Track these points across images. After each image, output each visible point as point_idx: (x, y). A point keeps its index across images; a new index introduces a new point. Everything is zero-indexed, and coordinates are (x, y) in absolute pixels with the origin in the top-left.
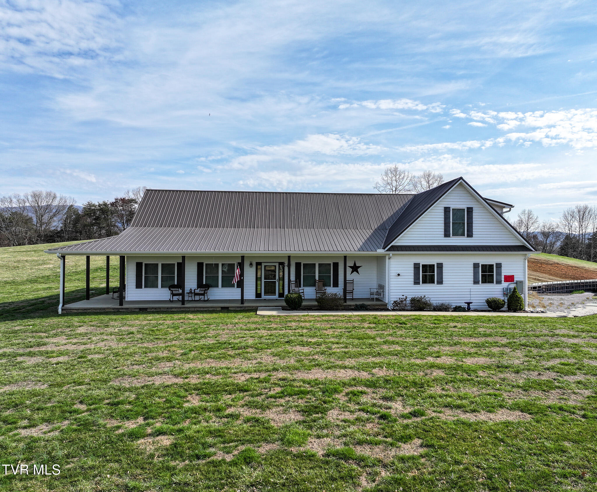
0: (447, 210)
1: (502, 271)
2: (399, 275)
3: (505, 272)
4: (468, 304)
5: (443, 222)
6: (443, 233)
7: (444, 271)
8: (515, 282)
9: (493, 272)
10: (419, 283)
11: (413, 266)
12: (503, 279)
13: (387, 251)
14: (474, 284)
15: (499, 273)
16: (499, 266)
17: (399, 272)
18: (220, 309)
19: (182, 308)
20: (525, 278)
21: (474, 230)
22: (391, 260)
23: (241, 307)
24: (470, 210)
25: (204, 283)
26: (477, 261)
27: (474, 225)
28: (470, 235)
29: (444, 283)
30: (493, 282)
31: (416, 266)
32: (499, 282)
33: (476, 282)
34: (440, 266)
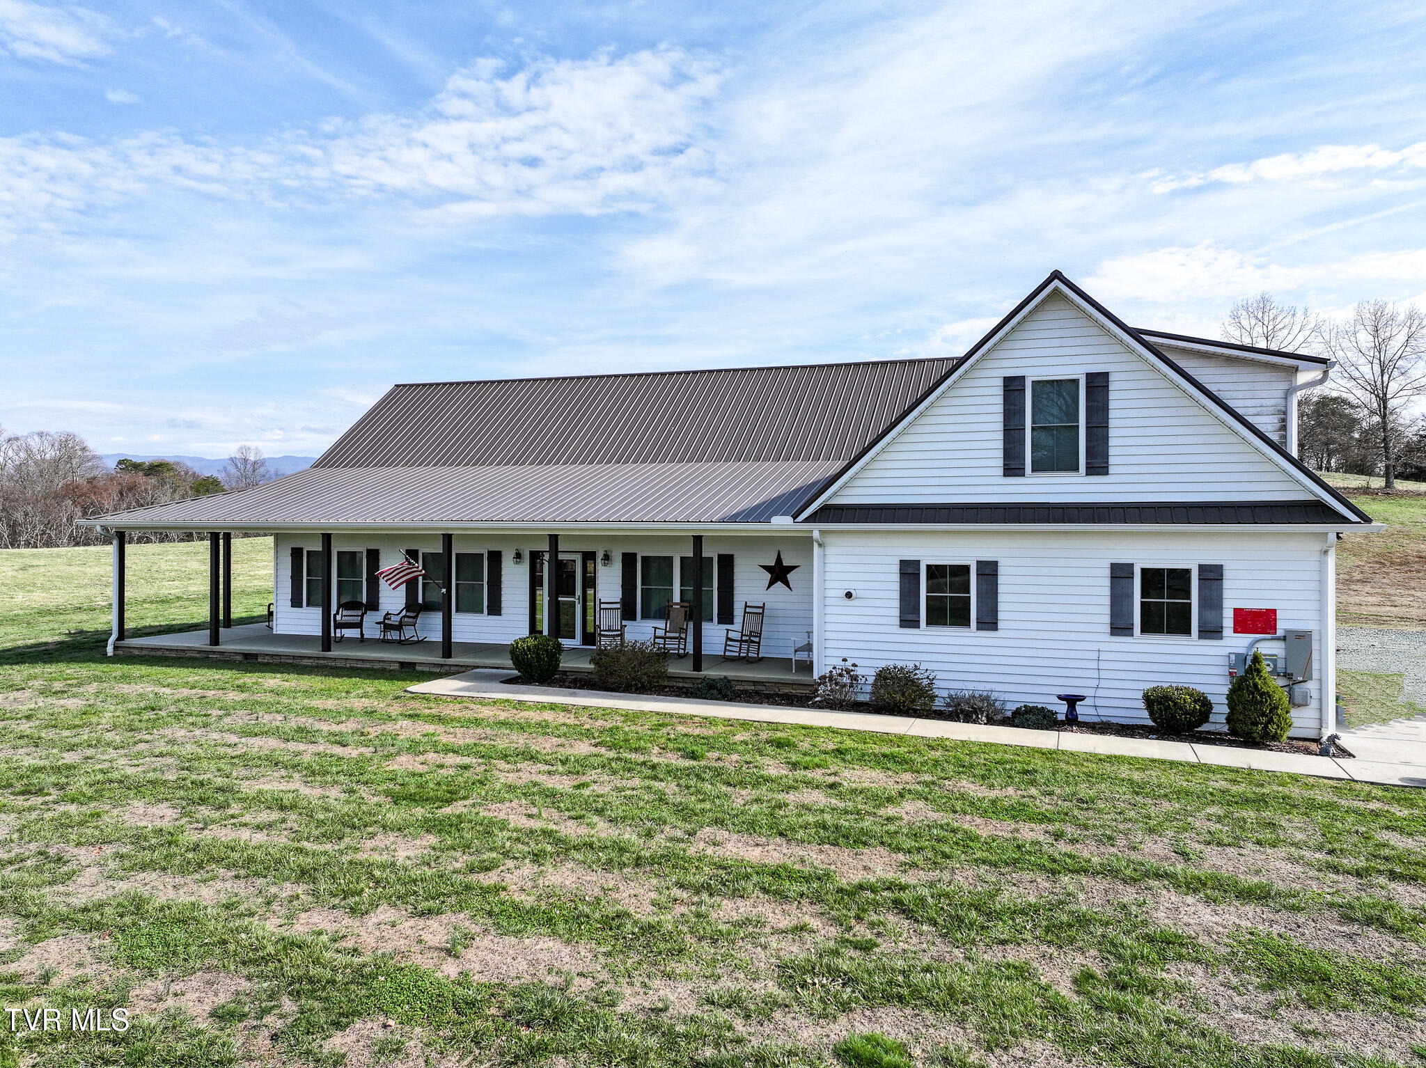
0: (1013, 386)
1: (1226, 594)
2: (849, 595)
3: (1236, 596)
4: (1072, 701)
5: (1000, 426)
6: (1000, 462)
7: (1001, 589)
8: (1280, 633)
9: (1188, 596)
10: (915, 624)
11: (897, 568)
12: (1228, 621)
13: (806, 520)
14: (1112, 634)
15: (1212, 601)
16: (1211, 575)
17: (850, 587)
18: (396, 667)
20: (1322, 619)
21: (1112, 451)
22: (829, 550)
23: (442, 665)
24: (1098, 384)
26: (1123, 557)
27: (1112, 433)
28: (1098, 466)
29: (1000, 625)
30: (1187, 631)
31: (908, 570)
32: (1211, 631)
33: (1120, 627)
34: (989, 571)
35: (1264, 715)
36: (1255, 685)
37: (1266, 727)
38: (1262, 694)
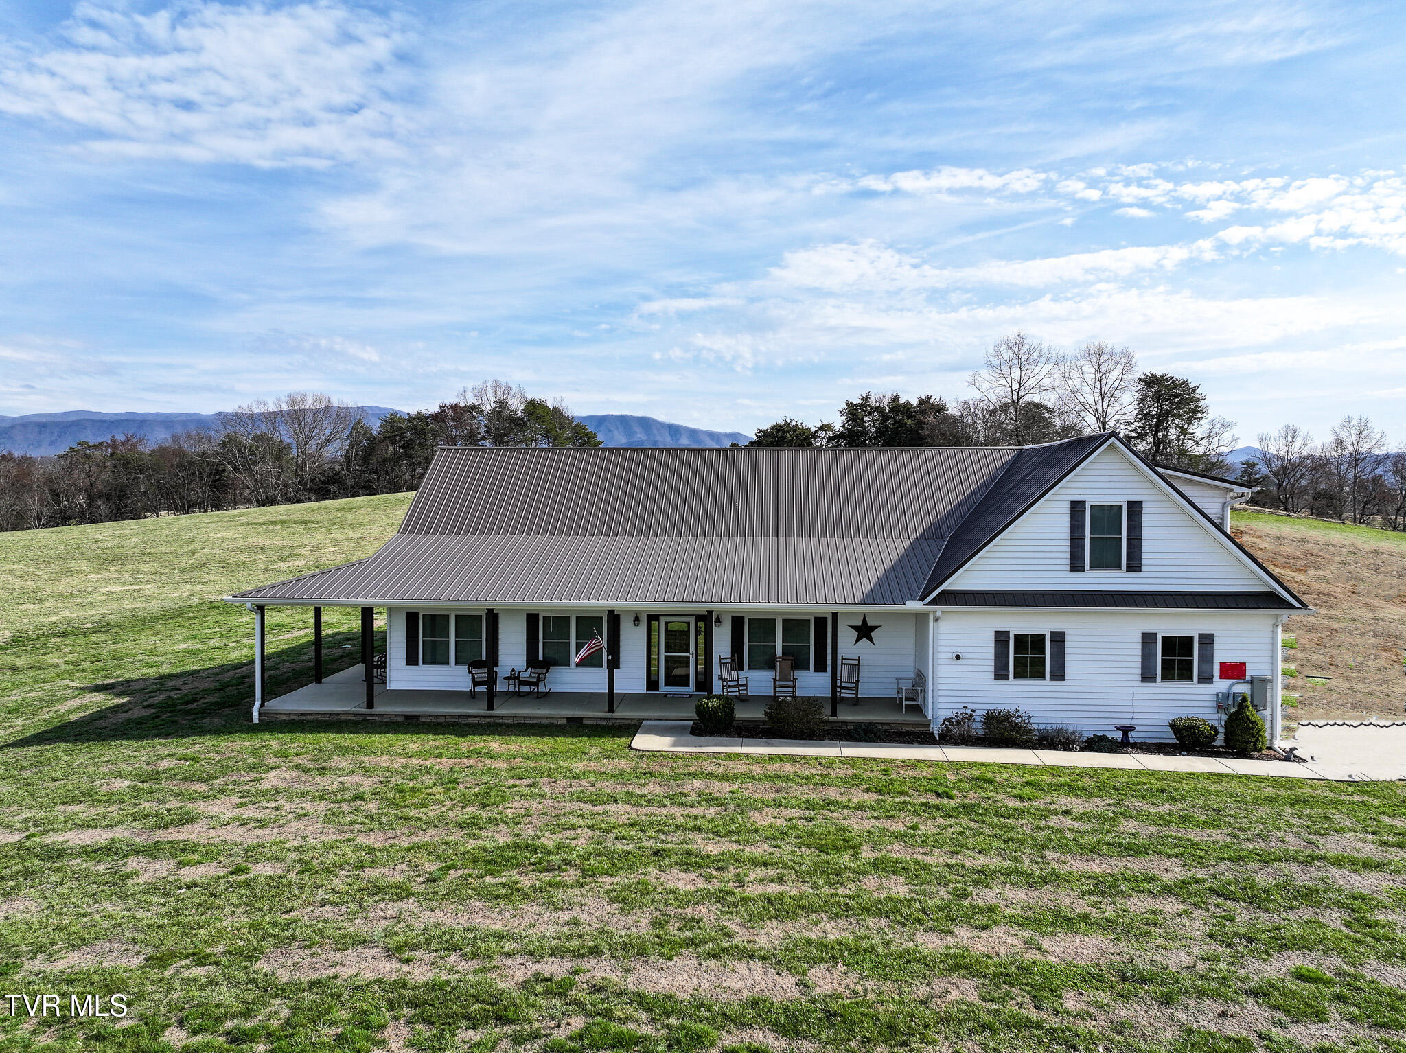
0: (1077, 508)
1: (1216, 653)
2: (958, 657)
3: (1223, 654)
4: (1126, 730)
5: (1068, 536)
6: (1068, 562)
7: (1067, 651)
8: (1248, 678)
9: (1191, 655)
10: (1006, 677)
11: (992, 637)
12: (1216, 672)
13: (929, 604)
14: (1142, 681)
15: (1207, 658)
16: (1207, 641)
17: (959, 651)
18: (564, 722)
19: (489, 717)
20: (1274, 670)
21: (1144, 556)
22: (941, 623)
23: (608, 719)
24: (1135, 509)
25: (541, 657)
26: (1150, 627)
27: (1144, 543)
28: (1134, 565)
29: (1066, 677)
30: (1190, 678)
31: (1001, 638)
32: (1206, 678)
33: (1147, 677)
34: (1059, 638)
35: (1253, 736)
36: (1248, 717)
37: (1255, 745)
38: (1253, 723)
